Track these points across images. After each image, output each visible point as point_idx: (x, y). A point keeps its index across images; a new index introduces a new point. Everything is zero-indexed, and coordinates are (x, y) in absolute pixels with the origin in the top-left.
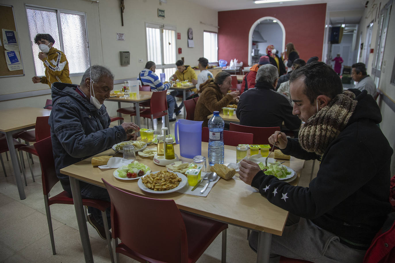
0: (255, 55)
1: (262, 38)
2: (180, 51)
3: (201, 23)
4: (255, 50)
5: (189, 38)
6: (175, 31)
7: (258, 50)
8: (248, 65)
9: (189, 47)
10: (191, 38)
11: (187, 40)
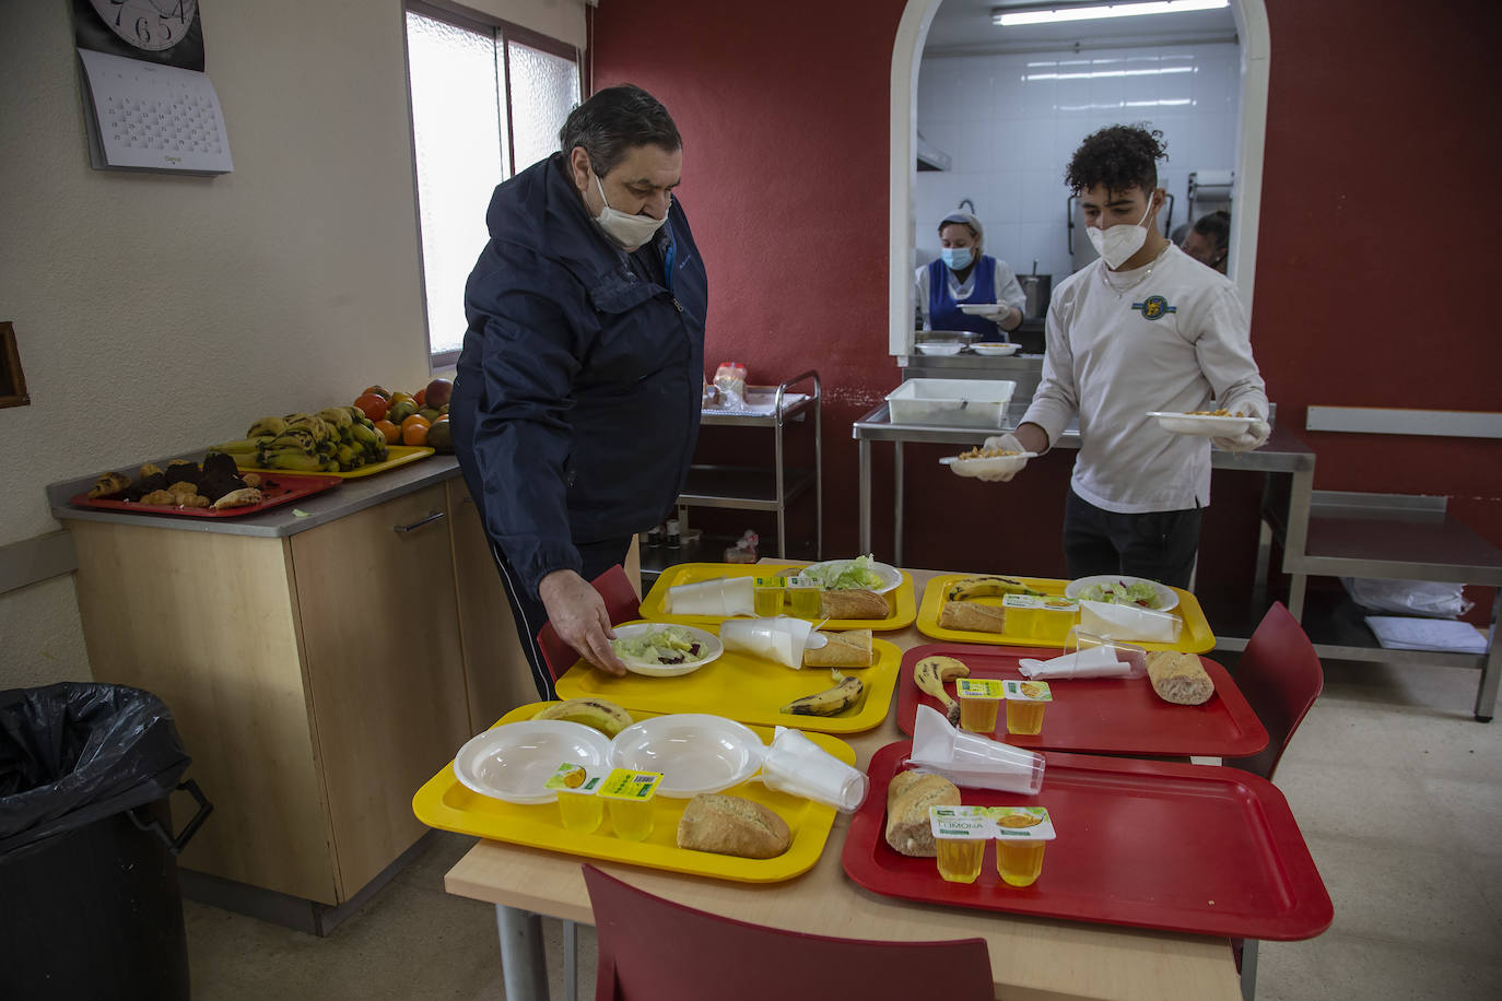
5: (94, 31)
8: (891, 353)
9: (111, 162)
10: (157, 44)
11: (71, 63)
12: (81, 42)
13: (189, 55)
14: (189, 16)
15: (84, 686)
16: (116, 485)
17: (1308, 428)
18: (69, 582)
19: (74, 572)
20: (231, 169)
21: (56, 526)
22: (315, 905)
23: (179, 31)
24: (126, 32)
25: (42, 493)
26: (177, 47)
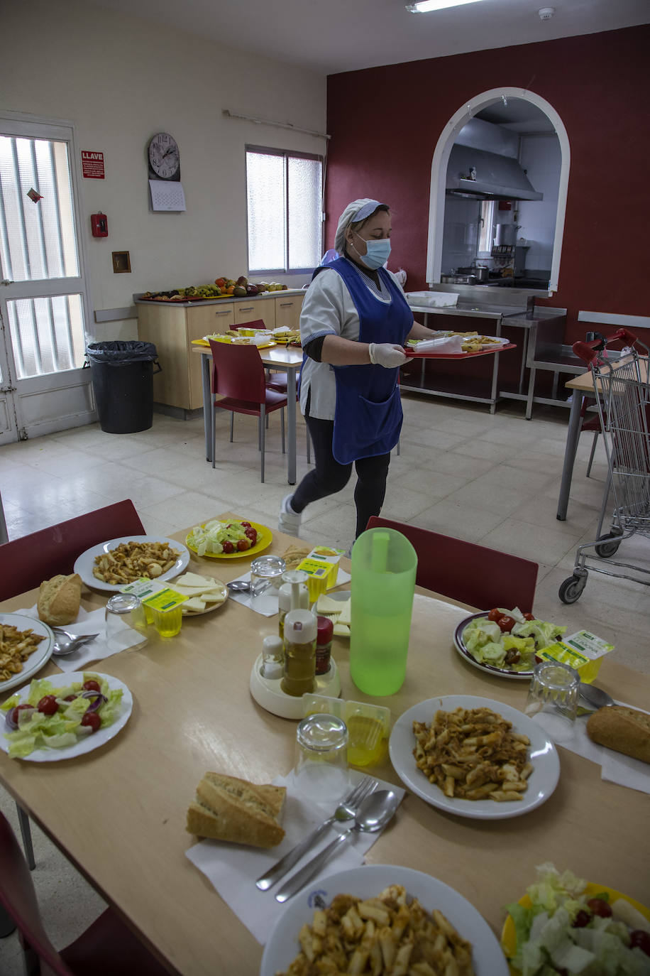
0: (502, 245)
1: (529, 186)
2: (98, 226)
3: (226, 113)
4: (503, 228)
5: (153, 175)
6: (67, 142)
7: (516, 228)
8: (427, 282)
9: (155, 209)
10: (167, 176)
11: (147, 183)
12: (150, 178)
13: (176, 178)
14: (177, 166)
15: (137, 342)
16: (149, 295)
17: (579, 320)
18: (136, 321)
19: (137, 318)
20: (185, 210)
21: (134, 305)
22: (185, 410)
23: (174, 171)
24: (160, 174)
25: (132, 296)
26: (173, 176)
